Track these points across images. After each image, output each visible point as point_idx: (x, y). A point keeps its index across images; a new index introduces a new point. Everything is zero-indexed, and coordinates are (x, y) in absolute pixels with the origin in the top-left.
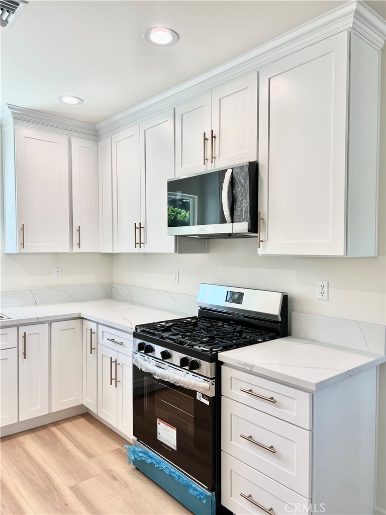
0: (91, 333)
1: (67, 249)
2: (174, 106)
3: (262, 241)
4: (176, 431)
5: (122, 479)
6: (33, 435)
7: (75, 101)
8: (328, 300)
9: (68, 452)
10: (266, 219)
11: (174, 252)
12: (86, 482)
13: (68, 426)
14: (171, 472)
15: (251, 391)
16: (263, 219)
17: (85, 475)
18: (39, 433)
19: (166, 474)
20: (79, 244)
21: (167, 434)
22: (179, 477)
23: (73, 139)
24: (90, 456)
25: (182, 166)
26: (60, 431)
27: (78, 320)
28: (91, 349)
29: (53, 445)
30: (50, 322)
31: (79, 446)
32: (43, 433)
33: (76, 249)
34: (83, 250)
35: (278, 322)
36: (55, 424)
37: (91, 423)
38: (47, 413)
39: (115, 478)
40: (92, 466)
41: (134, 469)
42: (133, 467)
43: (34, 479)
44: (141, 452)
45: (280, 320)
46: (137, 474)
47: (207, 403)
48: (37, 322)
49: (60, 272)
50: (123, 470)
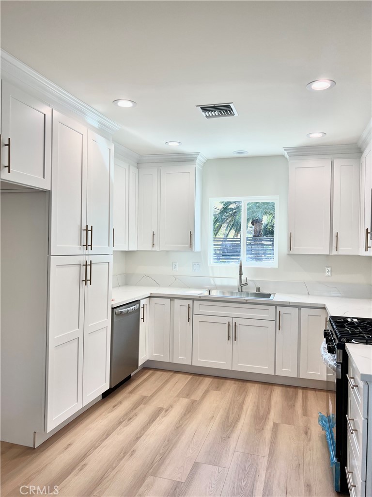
7: (320, 135)
9: (294, 406)
12: (287, 426)
13: (311, 394)
17: (290, 422)
18: (288, 389)
20: (337, 248)
24: (305, 414)
26: (303, 393)
29: (291, 399)
30: (301, 307)
32: (291, 390)
36: (303, 388)
40: (300, 421)
43: (260, 409)
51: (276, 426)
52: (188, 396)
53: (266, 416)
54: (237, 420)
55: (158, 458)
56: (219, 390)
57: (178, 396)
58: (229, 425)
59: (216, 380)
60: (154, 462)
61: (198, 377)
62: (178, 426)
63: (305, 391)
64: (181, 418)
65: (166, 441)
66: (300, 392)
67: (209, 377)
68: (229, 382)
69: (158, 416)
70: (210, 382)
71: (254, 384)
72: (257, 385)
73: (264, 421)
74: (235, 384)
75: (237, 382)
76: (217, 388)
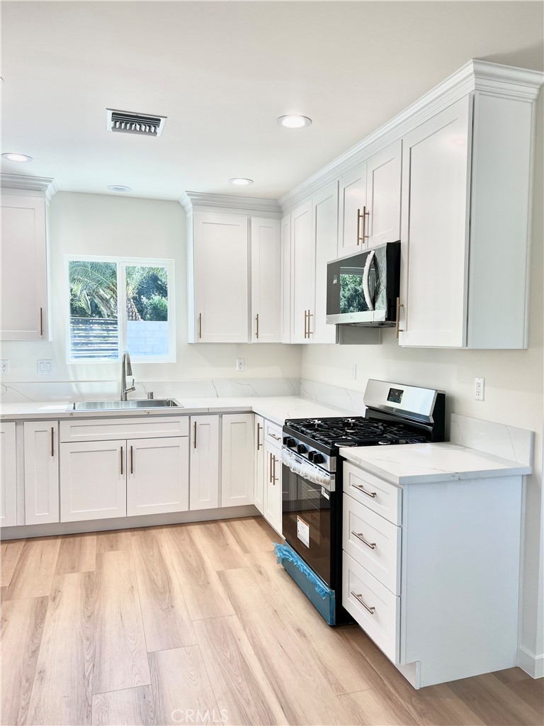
0: (259, 428)
1: (245, 340)
2: (338, 179)
3: (402, 331)
4: (308, 528)
5: (267, 575)
6: (202, 526)
7: (246, 182)
8: (484, 400)
9: (227, 544)
10: (405, 306)
11: (335, 342)
12: (234, 571)
13: (237, 524)
14: (304, 569)
15: (361, 486)
16: (403, 306)
17: (234, 566)
18: (208, 525)
19: (300, 571)
20: (257, 334)
21: (304, 531)
22: (309, 574)
23: (253, 219)
24: (246, 550)
25: (343, 246)
26: (228, 526)
27: (250, 414)
28: (259, 445)
29: (218, 537)
30: (221, 414)
31: (239, 542)
32: (212, 526)
33: (254, 340)
34: (261, 340)
35: (430, 424)
36: (225, 520)
37: (260, 525)
38: (217, 507)
39: (261, 573)
40: (245, 560)
41: (282, 569)
42: (283, 567)
43: (189, 559)
44: (285, 551)
45: (432, 421)
46: (284, 573)
47: (328, 497)
48: (208, 413)
49: (243, 364)
50: (272, 568)
51: (221, 575)
52: (73, 569)
53: (203, 566)
54: (168, 581)
55: (89, 667)
56: (117, 550)
57: (58, 573)
58: (161, 591)
59: (103, 537)
60: (87, 674)
61: (71, 539)
62: (89, 614)
63: (228, 523)
64: (86, 603)
65: (85, 641)
66: (223, 525)
67: (90, 535)
68: (123, 534)
69: (46, 611)
70: (95, 543)
71: (160, 530)
72: (165, 530)
73: (203, 573)
74: (134, 535)
75: (135, 533)
76: (112, 547)
